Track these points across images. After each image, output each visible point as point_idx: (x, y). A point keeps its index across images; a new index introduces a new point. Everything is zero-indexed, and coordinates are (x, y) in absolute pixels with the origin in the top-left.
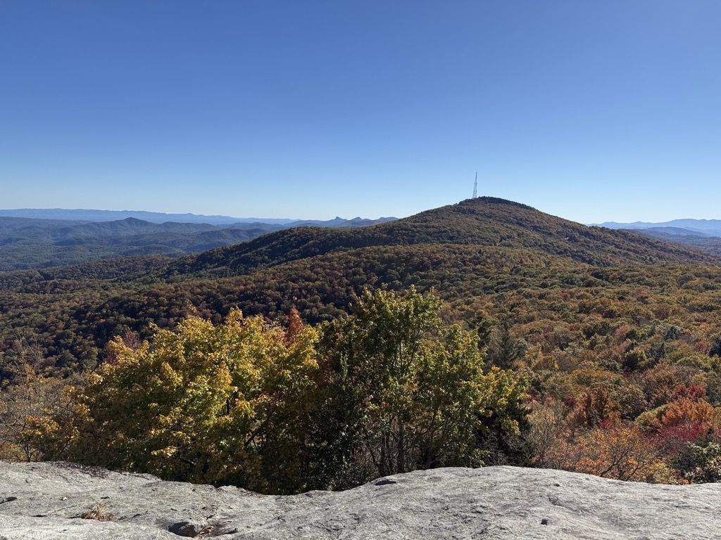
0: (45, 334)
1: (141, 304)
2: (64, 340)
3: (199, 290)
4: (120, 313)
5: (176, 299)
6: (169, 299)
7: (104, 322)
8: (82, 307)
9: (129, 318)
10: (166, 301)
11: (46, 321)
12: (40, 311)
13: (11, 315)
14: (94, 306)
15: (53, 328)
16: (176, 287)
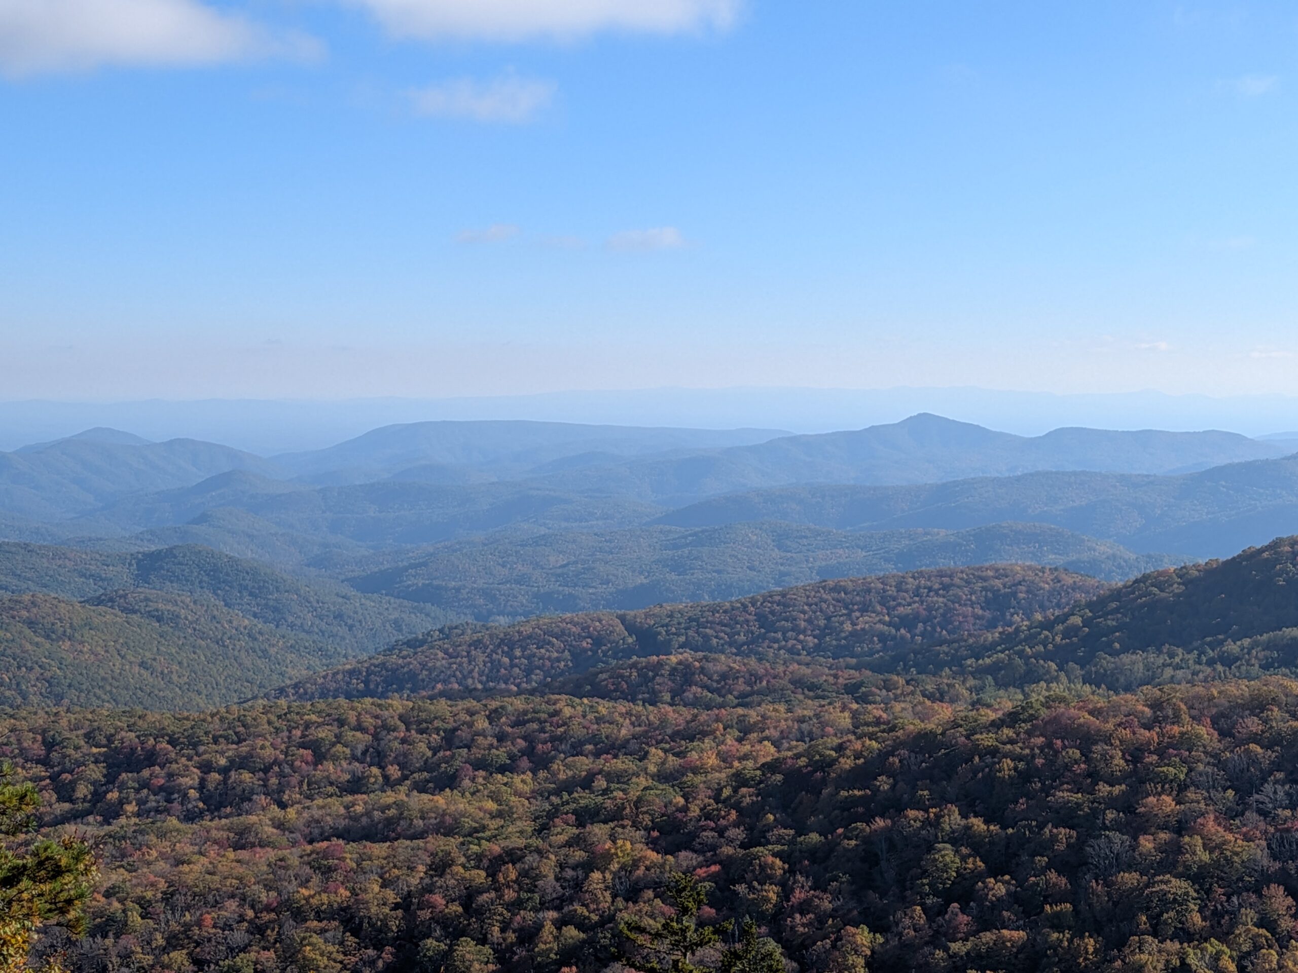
0: (686, 858)
1: (1021, 765)
2: (751, 888)
3: (1253, 724)
4: (942, 800)
5: (1161, 752)
6: (1135, 754)
7: (886, 829)
8: (803, 761)
9: (978, 824)
10: (1119, 762)
11: (685, 809)
12: (652, 769)
13: (562, 776)
14: (847, 763)
15: (708, 836)
16: (1156, 705)
